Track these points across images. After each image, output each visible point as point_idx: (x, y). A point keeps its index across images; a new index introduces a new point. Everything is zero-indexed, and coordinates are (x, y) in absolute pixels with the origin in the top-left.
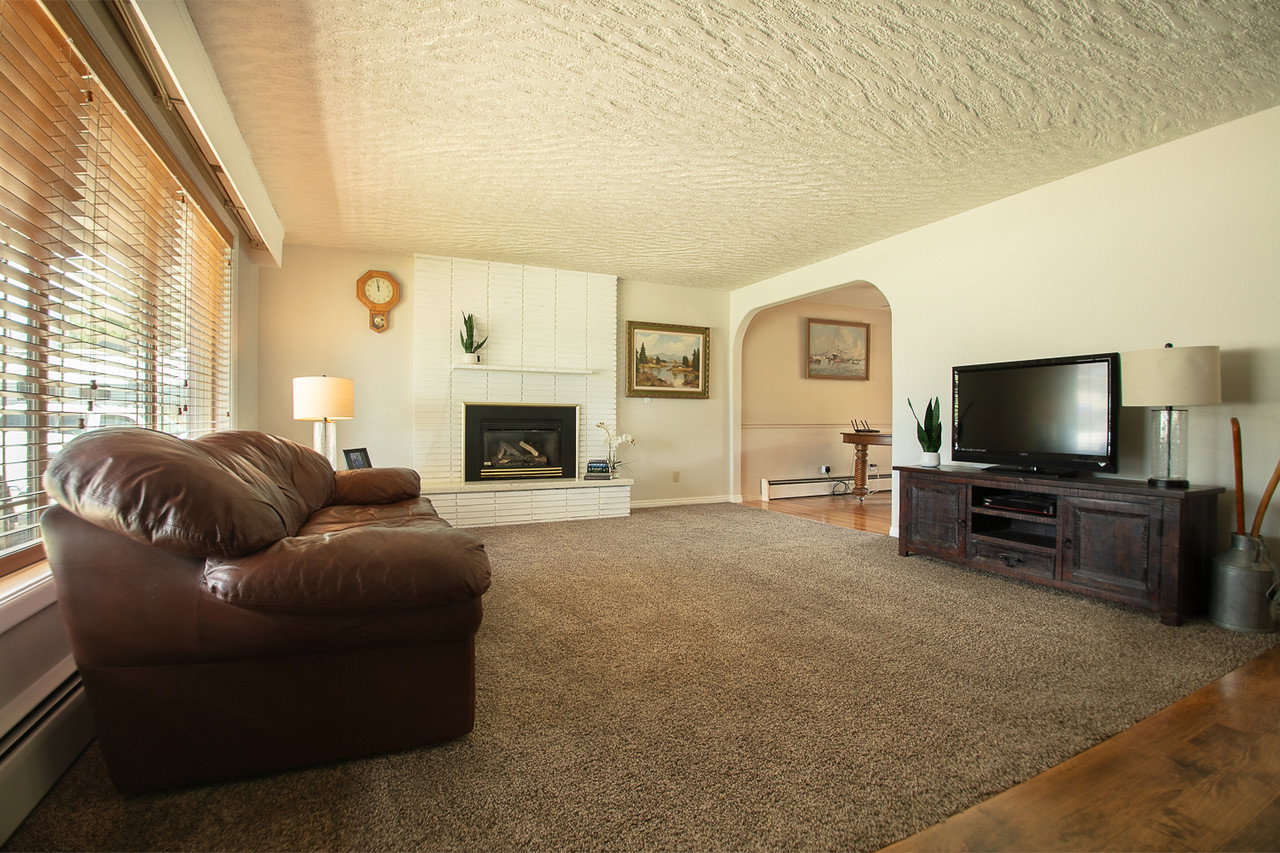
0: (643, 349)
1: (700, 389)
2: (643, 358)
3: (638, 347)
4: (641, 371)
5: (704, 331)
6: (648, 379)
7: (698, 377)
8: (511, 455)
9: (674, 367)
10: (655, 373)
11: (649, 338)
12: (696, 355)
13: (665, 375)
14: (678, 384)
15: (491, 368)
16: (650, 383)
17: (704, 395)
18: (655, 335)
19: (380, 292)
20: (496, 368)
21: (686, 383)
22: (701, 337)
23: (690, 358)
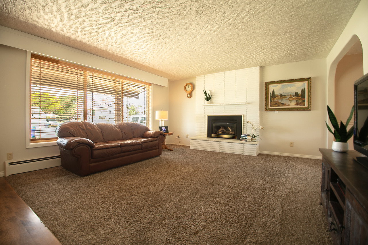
0: (273, 92)
1: (306, 106)
2: (273, 95)
3: (271, 91)
4: (273, 101)
5: (308, 79)
6: (276, 104)
7: (304, 101)
8: (223, 131)
9: (290, 97)
10: (280, 101)
11: (277, 87)
12: (303, 91)
13: (284, 101)
14: (293, 104)
15: (215, 105)
16: (277, 105)
17: (308, 109)
18: (279, 86)
19: (189, 88)
20: (216, 104)
21: (297, 104)
22: (306, 83)
23: (300, 92)
